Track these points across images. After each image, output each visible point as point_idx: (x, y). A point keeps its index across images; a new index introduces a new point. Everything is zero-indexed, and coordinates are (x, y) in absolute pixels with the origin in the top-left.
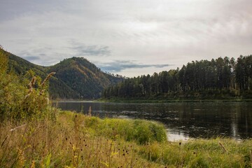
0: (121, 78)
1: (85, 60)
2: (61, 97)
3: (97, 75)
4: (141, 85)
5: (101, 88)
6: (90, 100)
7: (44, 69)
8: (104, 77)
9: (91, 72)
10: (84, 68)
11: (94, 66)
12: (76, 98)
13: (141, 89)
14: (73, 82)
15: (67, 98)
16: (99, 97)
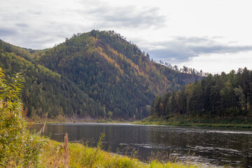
0: (194, 76)
1: (118, 37)
2: (68, 114)
3: (143, 68)
4: (239, 90)
5: (151, 96)
6: (126, 119)
7: (32, 56)
8: (158, 73)
9: (129, 61)
10: (115, 52)
11: (135, 49)
12: (99, 115)
13: (237, 98)
14: (93, 82)
15: (80, 115)
16: (145, 114)
